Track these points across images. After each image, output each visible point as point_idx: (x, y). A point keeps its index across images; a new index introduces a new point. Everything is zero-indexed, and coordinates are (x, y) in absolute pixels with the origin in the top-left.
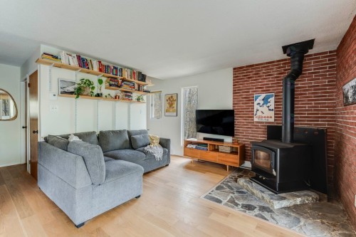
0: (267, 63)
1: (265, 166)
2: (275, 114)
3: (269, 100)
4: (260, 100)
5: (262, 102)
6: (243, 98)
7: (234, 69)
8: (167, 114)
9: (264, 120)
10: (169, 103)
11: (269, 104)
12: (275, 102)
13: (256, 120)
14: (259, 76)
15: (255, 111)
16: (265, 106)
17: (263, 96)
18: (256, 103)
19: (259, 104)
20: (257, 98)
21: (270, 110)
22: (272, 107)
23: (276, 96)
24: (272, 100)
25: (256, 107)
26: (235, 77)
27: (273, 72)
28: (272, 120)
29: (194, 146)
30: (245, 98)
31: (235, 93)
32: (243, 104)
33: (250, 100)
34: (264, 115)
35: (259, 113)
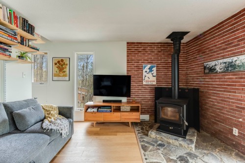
0: (150, 43)
1: (173, 118)
2: (157, 79)
3: (153, 69)
4: (147, 69)
5: (148, 71)
6: (134, 67)
7: (128, 43)
8: (55, 78)
9: (150, 83)
10: (58, 67)
11: (153, 72)
12: (157, 71)
13: (144, 83)
14: (146, 52)
15: (144, 76)
16: (150, 73)
17: (149, 66)
18: (144, 71)
19: (146, 72)
20: (145, 67)
21: (153, 76)
22: (155, 74)
23: (157, 67)
24: (155, 69)
25: (144, 74)
26: (128, 50)
27: (155, 50)
28: (155, 83)
29: (95, 110)
30: (136, 67)
31: (128, 62)
32: (135, 71)
33: (140, 69)
34: (149, 80)
35: (146, 79)
